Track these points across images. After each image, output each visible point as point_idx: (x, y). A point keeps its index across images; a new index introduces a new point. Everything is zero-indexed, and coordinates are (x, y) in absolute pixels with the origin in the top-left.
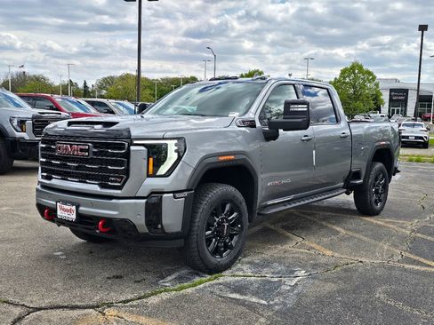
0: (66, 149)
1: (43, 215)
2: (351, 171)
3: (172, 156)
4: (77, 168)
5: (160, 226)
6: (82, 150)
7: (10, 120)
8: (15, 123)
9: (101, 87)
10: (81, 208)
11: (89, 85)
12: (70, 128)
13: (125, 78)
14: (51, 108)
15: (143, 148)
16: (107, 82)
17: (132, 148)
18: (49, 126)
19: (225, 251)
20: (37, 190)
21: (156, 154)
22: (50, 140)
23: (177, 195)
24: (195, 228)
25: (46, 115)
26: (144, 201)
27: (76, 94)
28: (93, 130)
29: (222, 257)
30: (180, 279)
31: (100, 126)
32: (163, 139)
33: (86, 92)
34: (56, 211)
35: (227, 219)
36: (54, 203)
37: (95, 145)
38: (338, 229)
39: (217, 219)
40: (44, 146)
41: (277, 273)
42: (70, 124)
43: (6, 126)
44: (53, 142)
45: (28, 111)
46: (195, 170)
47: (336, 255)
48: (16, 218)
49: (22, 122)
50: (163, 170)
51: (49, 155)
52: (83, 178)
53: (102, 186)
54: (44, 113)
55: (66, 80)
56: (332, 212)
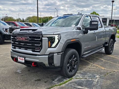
0: (20, 39)
1: (13, 60)
2: (105, 42)
3: (56, 41)
4: (24, 45)
5: (53, 64)
6: (25, 39)
7: (3, 29)
8: (4, 30)
9: (27, 20)
10: (26, 59)
11: (24, 19)
12: (21, 31)
13: (34, 17)
14: (14, 25)
15: (46, 38)
16: (29, 18)
17: (43, 38)
18: (14, 31)
19: (73, 70)
20: (11, 52)
21: (51, 40)
22: (14, 36)
23: (59, 54)
24: (64, 64)
25: (13, 27)
26: (48, 56)
27: (21, 21)
28: (29, 32)
29: (72, 72)
30: (59, 81)
31: (31, 31)
32: (53, 35)
33: (23, 21)
34: (17, 59)
35: (73, 60)
36: (17, 56)
37: (30, 37)
38: (102, 59)
39: (70, 60)
40: (13, 37)
41: (90, 77)
42: (21, 30)
43: (2, 31)
44: (16, 36)
45: (8, 26)
46: (64, 45)
47: (105, 69)
48: (5, 58)
49: (6, 30)
50: (54, 45)
51: (15, 41)
52: (26, 48)
53: (33, 51)
54: (12, 27)
55: (18, 18)
56: (98, 54)
